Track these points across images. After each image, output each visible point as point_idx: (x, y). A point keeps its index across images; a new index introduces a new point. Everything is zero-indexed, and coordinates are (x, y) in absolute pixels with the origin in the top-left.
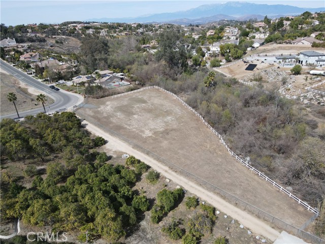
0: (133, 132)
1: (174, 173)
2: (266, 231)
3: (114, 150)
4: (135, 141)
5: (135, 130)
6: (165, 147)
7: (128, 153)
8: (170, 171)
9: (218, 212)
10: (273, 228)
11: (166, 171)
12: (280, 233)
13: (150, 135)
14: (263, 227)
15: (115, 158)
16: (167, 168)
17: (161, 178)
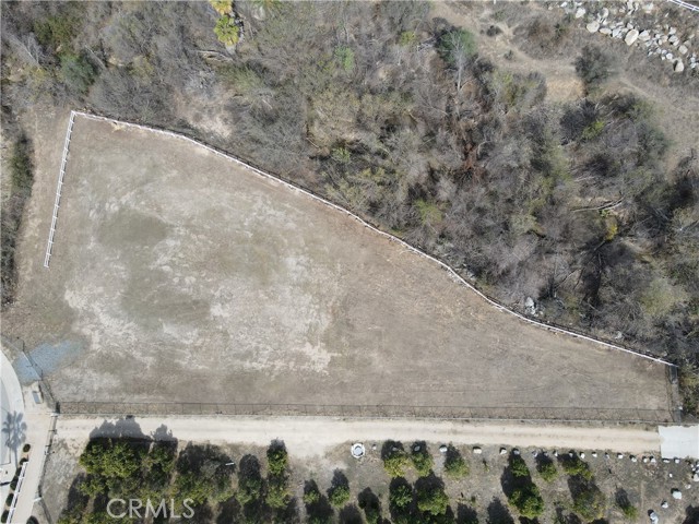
0: (287, 373)
1: (468, 427)
2: (644, 441)
3: (322, 454)
4: (325, 399)
5: (279, 364)
6: (389, 372)
7: (353, 439)
8: (459, 427)
10: (647, 429)
11: (455, 432)
12: (657, 431)
13: (326, 356)
15: (349, 471)
16: (448, 425)
17: (461, 452)
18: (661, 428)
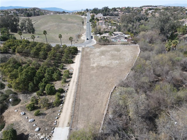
0: (90, 62)
3: (72, 67)
4: (84, 66)
6: (91, 73)
7: (74, 69)
9: (61, 105)
10: (68, 123)
11: (74, 82)
12: (67, 126)
13: (94, 66)
14: (65, 120)
16: (76, 81)
17: (68, 83)
18: (69, 128)
